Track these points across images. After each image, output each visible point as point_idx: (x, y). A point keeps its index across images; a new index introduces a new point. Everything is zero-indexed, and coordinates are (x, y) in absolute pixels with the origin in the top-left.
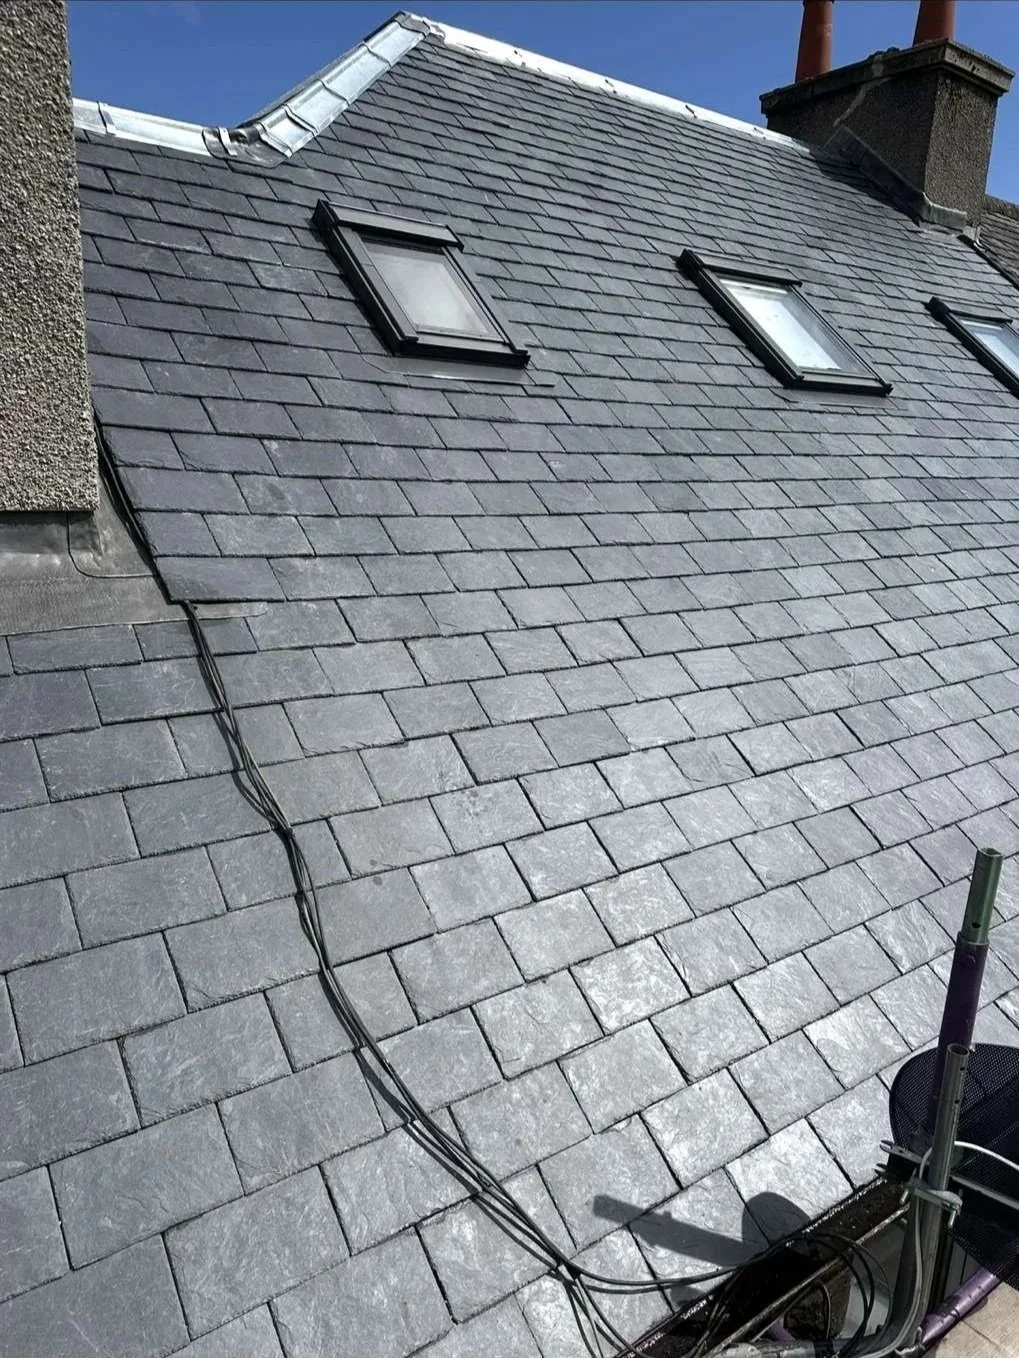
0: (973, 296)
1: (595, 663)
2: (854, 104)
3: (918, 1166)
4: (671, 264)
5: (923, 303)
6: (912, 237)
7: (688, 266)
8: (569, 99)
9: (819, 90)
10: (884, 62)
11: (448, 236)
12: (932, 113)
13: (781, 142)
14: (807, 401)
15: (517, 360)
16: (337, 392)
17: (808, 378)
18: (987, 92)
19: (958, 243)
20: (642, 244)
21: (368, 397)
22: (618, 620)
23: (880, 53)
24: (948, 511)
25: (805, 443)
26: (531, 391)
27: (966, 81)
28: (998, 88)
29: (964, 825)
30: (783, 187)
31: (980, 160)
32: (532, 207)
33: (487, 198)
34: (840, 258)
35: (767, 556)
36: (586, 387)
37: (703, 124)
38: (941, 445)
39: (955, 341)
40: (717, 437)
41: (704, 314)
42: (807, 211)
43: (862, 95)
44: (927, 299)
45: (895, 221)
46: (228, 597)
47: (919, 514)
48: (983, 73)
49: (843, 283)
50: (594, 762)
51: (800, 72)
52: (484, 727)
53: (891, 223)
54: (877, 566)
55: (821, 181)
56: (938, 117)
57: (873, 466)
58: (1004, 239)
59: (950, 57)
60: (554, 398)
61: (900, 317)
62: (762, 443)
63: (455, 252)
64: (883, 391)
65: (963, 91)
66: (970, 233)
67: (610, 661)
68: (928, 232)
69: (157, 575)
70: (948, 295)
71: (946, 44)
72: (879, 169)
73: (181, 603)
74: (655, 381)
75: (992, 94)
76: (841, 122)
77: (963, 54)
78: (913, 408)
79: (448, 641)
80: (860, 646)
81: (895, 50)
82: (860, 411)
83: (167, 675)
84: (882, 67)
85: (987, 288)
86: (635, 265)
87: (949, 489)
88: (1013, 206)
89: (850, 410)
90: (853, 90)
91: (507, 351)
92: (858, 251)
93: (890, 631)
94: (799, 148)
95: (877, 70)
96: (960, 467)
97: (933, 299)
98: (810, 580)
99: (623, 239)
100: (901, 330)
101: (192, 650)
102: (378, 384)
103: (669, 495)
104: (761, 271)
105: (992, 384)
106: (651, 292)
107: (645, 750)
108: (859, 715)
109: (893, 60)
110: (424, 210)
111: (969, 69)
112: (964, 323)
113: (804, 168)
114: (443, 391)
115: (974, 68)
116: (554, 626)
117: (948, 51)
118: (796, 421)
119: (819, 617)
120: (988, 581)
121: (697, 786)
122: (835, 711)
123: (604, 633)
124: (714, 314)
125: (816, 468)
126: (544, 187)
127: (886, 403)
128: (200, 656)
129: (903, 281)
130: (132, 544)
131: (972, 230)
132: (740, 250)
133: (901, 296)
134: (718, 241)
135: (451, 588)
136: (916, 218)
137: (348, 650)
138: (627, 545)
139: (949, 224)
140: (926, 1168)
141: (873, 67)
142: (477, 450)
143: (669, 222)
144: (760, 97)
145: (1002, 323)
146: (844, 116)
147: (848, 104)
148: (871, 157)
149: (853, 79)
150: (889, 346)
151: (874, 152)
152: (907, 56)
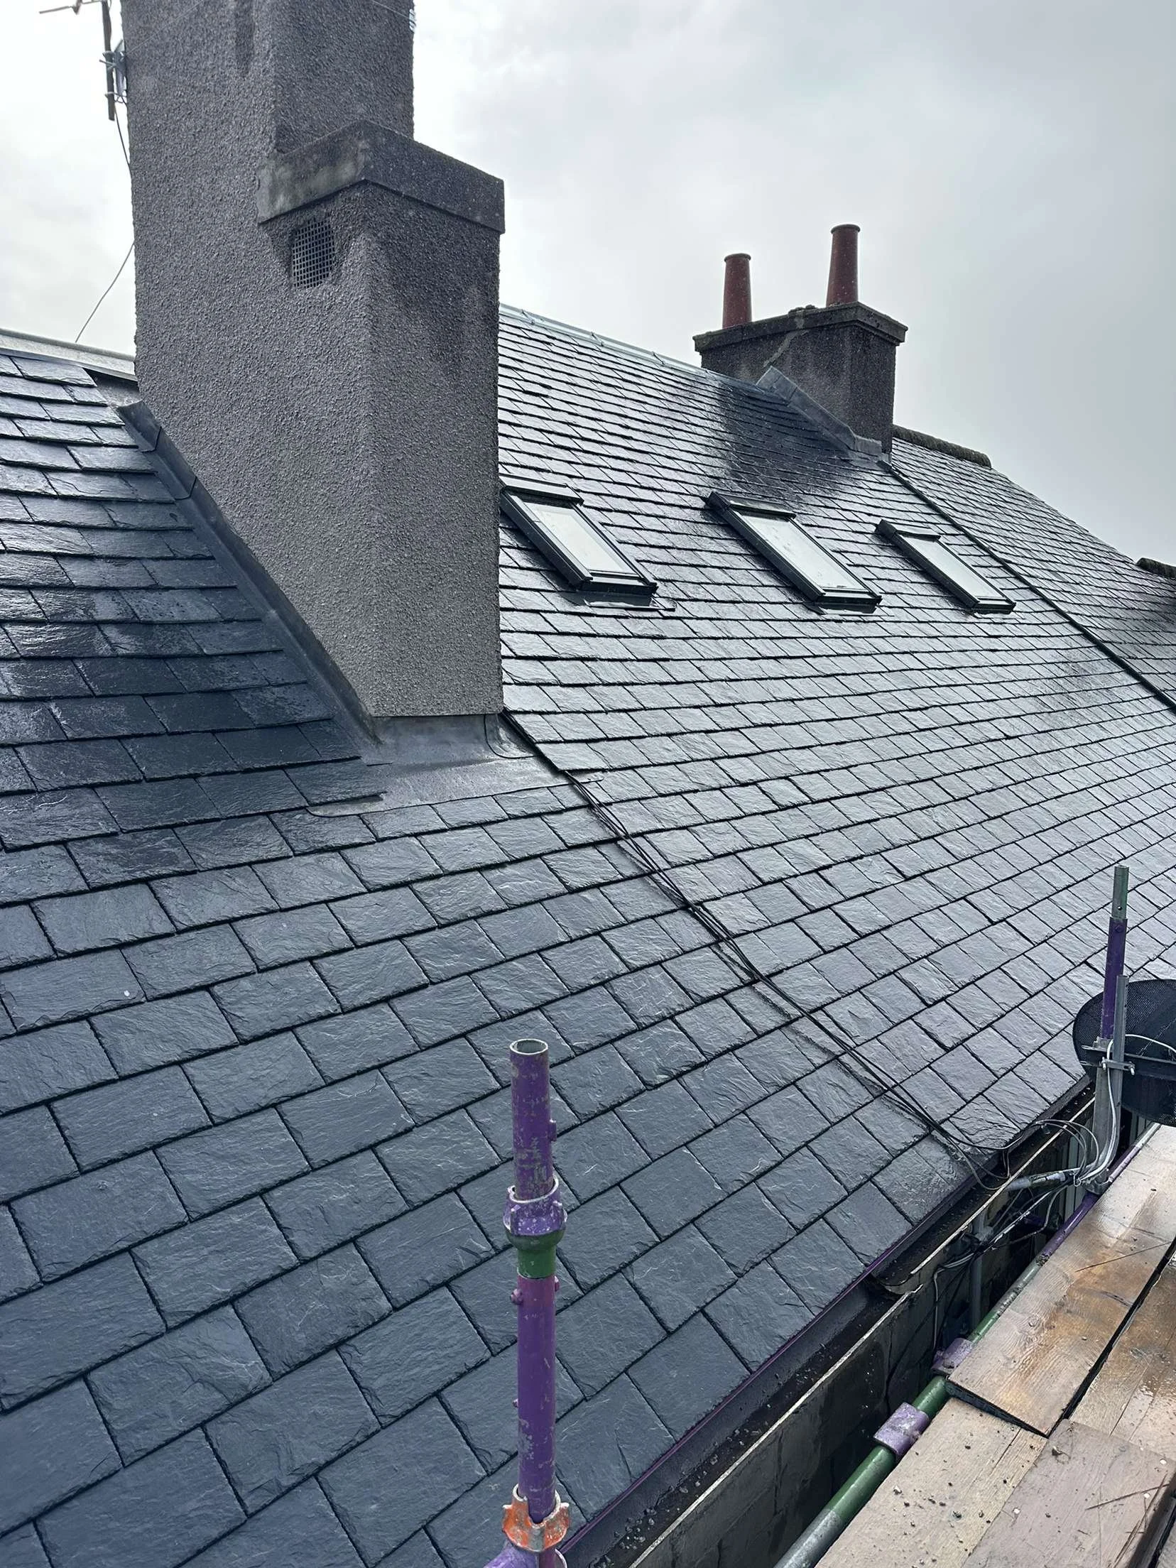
0: (903, 516)
1: (788, 807)
2: (782, 349)
3: (1106, 1053)
4: (702, 505)
5: (873, 525)
6: (843, 464)
7: (716, 505)
8: (576, 355)
9: (748, 336)
10: (805, 317)
14: (831, 613)
15: (649, 591)
17: (827, 594)
18: (888, 343)
19: (879, 468)
20: (676, 487)
22: (787, 777)
23: (800, 309)
24: (948, 694)
25: (843, 646)
26: (666, 614)
27: (871, 334)
28: (894, 338)
32: (597, 461)
33: (566, 455)
36: (694, 609)
37: (672, 371)
38: (923, 642)
39: (905, 557)
40: (788, 644)
41: (739, 546)
43: (786, 342)
44: (878, 521)
46: (585, 768)
47: (931, 697)
48: (885, 329)
49: (817, 511)
50: (815, 871)
51: (728, 318)
52: (749, 848)
54: (919, 736)
57: (889, 661)
59: (861, 317)
60: (680, 618)
61: (862, 538)
62: (816, 647)
63: (578, 505)
64: (875, 601)
65: (871, 343)
66: (886, 459)
67: (795, 806)
68: (857, 461)
69: (539, 755)
70: (888, 515)
71: (857, 306)
73: (561, 773)
74: (733, 602)
75: (891, 343)
76: (771, 364)
77: (870, 313)
78: (898, 614)
79: (703, 794)
81: (813, 307)
82: (866, 619)
83: (579, 818)
84: (803, 321)
85: (910, 508)
86: (679, 506)
87: (944, 677)
89: (859, 619)
90: (778, 339)
91: (642, 583)
93: (945, 782)
95: (800, 323)
96: (942, 660)
97: (881, 522)
98: (885, 748)
99: (665, 484)
100: (867, 549)
101: (585, 803)
102: (579, 614)
103: (780, 689)
104: (767, 507)
106: (701, 529)
107: (842, 863)
108: (948, 840)
109: (809, 313)
111: (874, 325)
112: (907, 540)
114: (616, 617)
115: (878, 325)
116: (755, 783)
117: (859, 312)
118: (830, 629)
119: (898, 773)
121: (880, 886)
123: (783, 787)
124: (746, 546)
125: (856, 665)
126: (596, 441)
127: (877, 611)
128: (591, 806)
129: (856, 507)
130: (510, 736)
131: (887, 456)
133: (857, 520)
134: (723, 481)
137: (657, 800)
139: (871, 453)
140: (1111, 1054)
141: (796, 320)
142: (656, 660)
143: (686, 466)
144: (694, 338)
145: (933, 538)
146: (772, 359)
147: (775, 349)
148: (800, 395)
149: (777, 329)
150: (865, 563)
151: (803, 391)
152: (823, 313)
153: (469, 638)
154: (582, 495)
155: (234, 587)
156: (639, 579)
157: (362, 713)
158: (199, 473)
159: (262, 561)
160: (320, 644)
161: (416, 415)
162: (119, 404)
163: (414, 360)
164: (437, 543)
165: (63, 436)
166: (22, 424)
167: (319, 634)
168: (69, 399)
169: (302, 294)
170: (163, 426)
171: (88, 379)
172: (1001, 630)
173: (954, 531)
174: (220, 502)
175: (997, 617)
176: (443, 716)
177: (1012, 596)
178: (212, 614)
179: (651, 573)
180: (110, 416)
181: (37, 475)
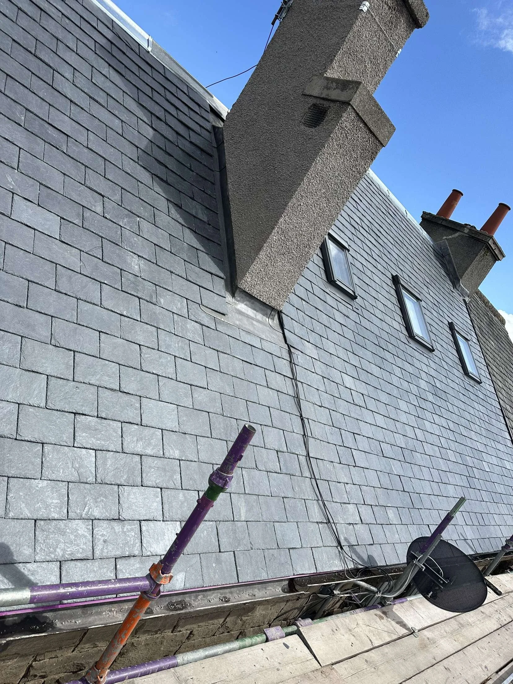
0: (461, 325)
1: (357, 405)
2: (453, 236)
3: (417, 558)
4: (390, 277)
5: (448, 322)
6: (451, 292)
7: (395, 280)
8: (377, 194)
9: (444, 223)
10: (470, 230)
11: (347, 246)
12: (477, 256)
13: (426, 236)
14: (413, 344)
15: (353, 297)
16: (317, 291)
17: (416, 337)
18: (495, 258)
19: (462, 302)
20: (385, 265)
21: (322, 295)
22: (363, 394)
23: (470, 225)
24: (437, 400)
25: (410, 359)
26: (354, 309)
27: (491, 251)
28: (498, 258)
29: (421, 495)
30: (423, 257)
31: (482, 277)
32: (362, 238)
33: (353, 230)
34: (431, 293)
35: (395, 392)
36: (366, 314)
37: (408, 220)
38: (440, 376)
39: (453, 340)
40: (390, 346)
41: (395, 300)
42: (427, 270)
43: (457, 234)
44: (450, 321)
45: (448, 285)
46: (296, 347)
47: (431, 397)
48: (497, 252)
49: (430, 304)
50: (354, 433)
51: (440, 212)
52: (335, 411)
53: (447, 285)
54: (418, 409)
55: (433, 258)
56: (478, 258)
57: (424, 375)
58: (475, 305)
59: (490, 242)
60: (358, 314)
61: (441, 324)
62: (401, 354)
63: (347, 251)
64: (432, 350)
65: (488, 254)
66: (467, 299)
67: (360, 406)
68: (456, 294)
69: (284, 334)
70: (455, 321)
71: (491, 237)
72: (450, 262)
73: (288, 344)
74: (380, 319)
75: (496, 258)
76: (446, 239)
77: (495, 243)
78: (437, 360)
79: (330, 382)
80: (410, 432)
81: (475, 228)
82: (425, 355)
83: (285, 364)
84: (468, 230)
85: (465, 323)
86: (382, 273)
87: (440, 393)
88: (481, 293)
89: (422, 353)
90: (455, 231)
91: (352, 293)
92: (436, 293)
93: (417, 431)
94: (430, 241)
95: (466, 231)
96: (443, 387)
97: (452, 322)
98: (403, 405)
99: (382, 262)
100: (440, 329)
101: (289, 360)
102: (324, 291)
103: (378, 361)
104: (413, 292)
105: (457, 361)
106: (385, 286)
107: (364, 436)
108: (406, 452)
110: (339, 229)
111: (494, 249)
112: (457, 335)
113: (430, 251)
114: (336, 300)
116: (350, 389)
117: (491, 240)
118: (410, 351)
119: (403, 418)
120: (441, 428)
121: (373, 453)
122: (401, 448)
123: (360, 397)
124: (397, 302)
125: (410, 369)
126: (366, 231)
127: (430, 354)
128: (291, 362)
129: (445, 311)
130: (278, 321)
131: (468, 299)
132: (407, 278)
133: (443, 316)
134: (403, 273)
135: (332, 366)
136: (454, 286)
137: (313, 374)
138: (367, 372)
139: (462, 294)
141: (465, 228)
142: (341, 324)
143: (393, 259)
144: (423, 212)
145: (466, 339)
146: (448, 238)
147: (451, 235)
148: (450, 257)
149: (456, 227)
150: (436, 334)
151: (452, 256)
152: (477, 232)
153: (285, 279)
154: (350, 249)
155: (217, 213)
156: (353, 291)
157: (235, 283)
158: (228, 166)
159: (231, 210)
160: (234, 250)
161: (316, 192)
162: (214, 124)
163: (327, 173)
164: (295, 241)
165: (190, 125)
166: (180, 113)
167: (236, 247)
168: (199, 113)
169: (303, 127)
170: (225, 141)
171: (209, 110)
172: (471, 389)
173: (476, 342)
174: (229, 181)
175: (472, 382)
176: (260, 300)
177: (483, 379)
178: (205, 219)
179: (358, 291)
180: (208, 126)
181: (175, 135)
